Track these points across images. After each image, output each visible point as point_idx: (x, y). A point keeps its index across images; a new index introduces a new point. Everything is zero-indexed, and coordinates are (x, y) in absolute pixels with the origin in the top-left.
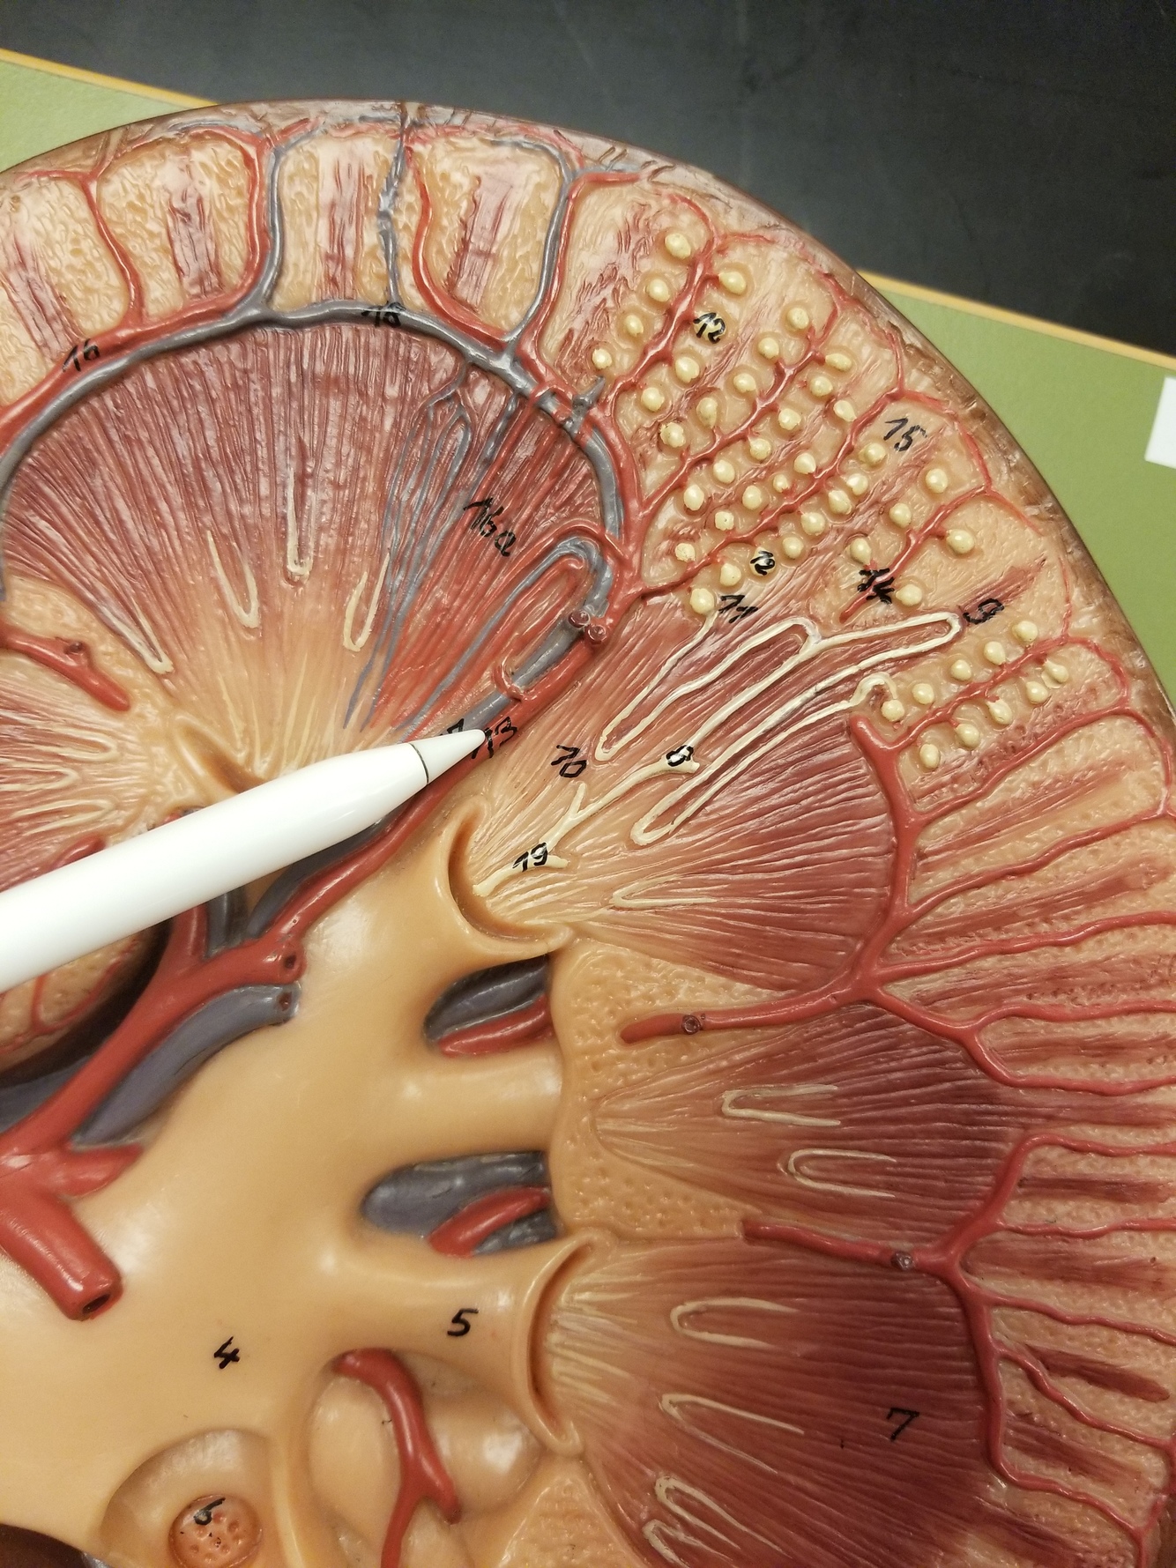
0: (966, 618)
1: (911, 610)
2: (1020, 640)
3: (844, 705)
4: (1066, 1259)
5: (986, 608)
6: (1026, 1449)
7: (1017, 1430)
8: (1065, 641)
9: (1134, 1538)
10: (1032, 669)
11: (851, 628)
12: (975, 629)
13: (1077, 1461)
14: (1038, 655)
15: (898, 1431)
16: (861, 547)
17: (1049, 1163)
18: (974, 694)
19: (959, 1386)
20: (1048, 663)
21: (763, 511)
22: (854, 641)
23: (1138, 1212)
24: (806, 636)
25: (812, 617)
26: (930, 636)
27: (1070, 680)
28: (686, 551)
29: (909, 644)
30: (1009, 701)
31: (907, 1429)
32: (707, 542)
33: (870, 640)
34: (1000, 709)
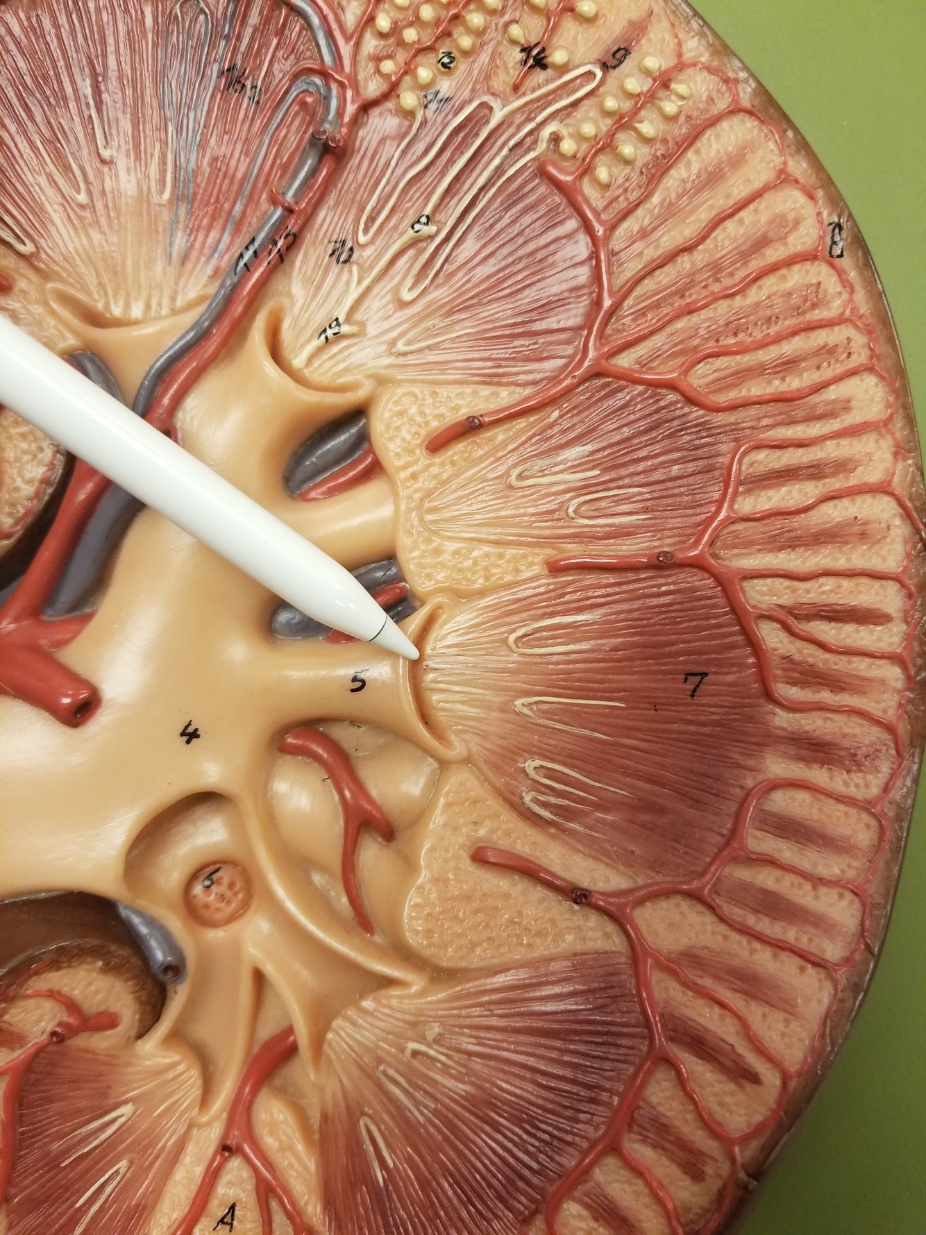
0: (605, 67)
1: (563, 69)
2: (647, 72)
3: (532, 155)
4: (789, 531)
5: (618, 55)
6: (794, 683)
7: (782, 669)
8: (681, 66)
9: (890, 729)
10: (662, 93)
11: (524, 94)
12: (613, 74)
13: (835, 683)
14: (664, 81)
15: (695, 690)
16: (515, 31)
17: (760, 463)
18: (623, 122)
19: (732, 647)
20: (673, 86)
21: (438, 22)
22: (526, 104)
23: (834, 484)
24: (491, 109)
25: (493, 94)
26: (582, 86)
27: (691, 95)
28: (388, 66)
29: (568, 95)
30: (651, 121)
31: (702, 687)
32: (402, 56)
33: (538, 99)
34: (647, 128)
